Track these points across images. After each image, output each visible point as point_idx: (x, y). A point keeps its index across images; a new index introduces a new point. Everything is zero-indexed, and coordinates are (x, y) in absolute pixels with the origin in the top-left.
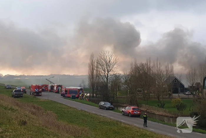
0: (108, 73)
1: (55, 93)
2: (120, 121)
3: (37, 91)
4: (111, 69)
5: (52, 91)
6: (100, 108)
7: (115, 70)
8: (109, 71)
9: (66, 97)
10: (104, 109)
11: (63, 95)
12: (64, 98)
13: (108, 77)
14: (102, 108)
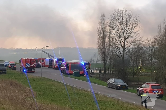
0: (125, 41)
1: (55, 69)
2: (132, 102)
3: (29, 66)
4: (129, 34)
5: (51, 67)
6: (109, 87)
7: (135, 36)
8: (127, 37)
9: (67, 74)
10: (115, 88)
11: (63, 71)
12: (64, 76)
13: (124, 45)
14: (112, 87)
